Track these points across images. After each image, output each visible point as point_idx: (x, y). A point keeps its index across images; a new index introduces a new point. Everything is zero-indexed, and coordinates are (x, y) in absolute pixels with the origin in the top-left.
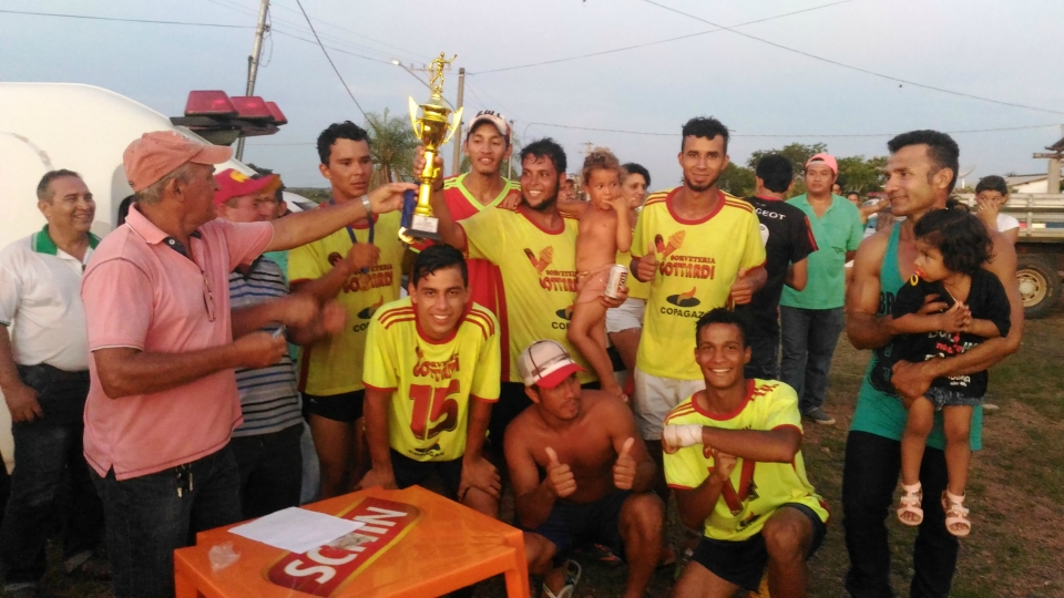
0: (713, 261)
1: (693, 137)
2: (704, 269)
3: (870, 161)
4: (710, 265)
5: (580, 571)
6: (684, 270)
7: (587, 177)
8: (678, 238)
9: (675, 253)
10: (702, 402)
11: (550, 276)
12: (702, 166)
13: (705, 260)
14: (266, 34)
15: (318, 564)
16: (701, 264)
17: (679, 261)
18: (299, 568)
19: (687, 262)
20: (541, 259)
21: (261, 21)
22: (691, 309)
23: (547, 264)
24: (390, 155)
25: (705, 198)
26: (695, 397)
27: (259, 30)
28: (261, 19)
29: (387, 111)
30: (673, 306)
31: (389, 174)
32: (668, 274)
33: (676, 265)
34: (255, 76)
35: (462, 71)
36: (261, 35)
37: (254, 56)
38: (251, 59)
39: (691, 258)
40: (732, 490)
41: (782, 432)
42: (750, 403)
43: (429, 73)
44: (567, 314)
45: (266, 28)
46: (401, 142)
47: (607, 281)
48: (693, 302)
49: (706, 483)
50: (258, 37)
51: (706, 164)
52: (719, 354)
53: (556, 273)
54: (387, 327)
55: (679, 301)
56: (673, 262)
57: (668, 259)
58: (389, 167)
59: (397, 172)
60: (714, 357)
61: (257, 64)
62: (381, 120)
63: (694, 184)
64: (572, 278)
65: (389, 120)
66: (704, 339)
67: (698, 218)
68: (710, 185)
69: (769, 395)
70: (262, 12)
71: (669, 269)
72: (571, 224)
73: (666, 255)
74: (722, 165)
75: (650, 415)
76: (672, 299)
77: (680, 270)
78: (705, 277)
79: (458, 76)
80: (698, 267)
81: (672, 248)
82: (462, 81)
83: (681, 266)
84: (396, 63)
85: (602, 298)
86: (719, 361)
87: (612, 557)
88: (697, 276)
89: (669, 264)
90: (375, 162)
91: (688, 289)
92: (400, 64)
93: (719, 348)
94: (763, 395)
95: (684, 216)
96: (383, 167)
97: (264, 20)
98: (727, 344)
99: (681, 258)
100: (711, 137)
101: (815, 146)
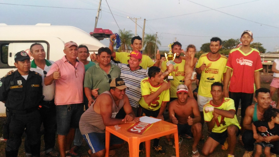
0: (218, 70)
1: (212, 42)
2: (216, 72)
3: (252, 44)
4: (217, 71)
5: (182, 140)
6: (211, 72)
7: (188, 50)
8: (210, 65)
9: (209, 68)
10: (212, 103)
11: (178, 73)
12: (214, 48)
13: (216, 70)
14: (100, 11)
15: (136, 129)
16: (215, 70)
17: (210, 70)
18: (133, 130)
19: (212, 70)
20: (176, 69)
21: (99, 8)
22: (213, 81)
23: (177, 70)
24: (125, 41)
25: (216, 55)
26: (210, 102)
27: (98, 10)
28: (99, 7)
29: (124, 29)
30: (208, 80)
31: (125, 45)
32: (207, 73)
33: (209, 71)
34: (97, 22)
35: (145, 20)
36: (99, 11)
37: (97, 16)
38: (96, 17)
39: (213, 69)
40: (218, 122)
41: (231, 111)
42: (223, 103)
43: (135, 19)
44: (182, 81)
45: (100, 10)
46: (128, 37)
47: (191, 75)
48: (213, 79)
49: (212, 120)
50: (98, 12)
51: (215, 47)
52: (217, 93)
53: (179, 72)
54: (144, 83)
55: (210, 79)
56: (209, 70)
57: (207, 69)
58: (124, 44)
59: (126, 45)
60: (215, 93)
61: (98, 19)
62: (123, 32)
63: (213, 52)
64: (183, 73)
65: (125, 32)
66: (213, 89)
67: (215, 60)
68: (217, 52)
69: (228, 102)
70: (99, 6)
71: (208, 72)
72: (183, 61)
73: (207, 68)
74: (220, 47)
75: (201, 105)
76: (208, 79)
77: (210, 72)
78: (216, 73)
79: (144, 21)
80: (214, 71)
81: (208, 67)
82: (145, 22)
83: (211, 71)
84: (128, 17)
85: (191, 79)
86: (217, 94)
87: (189, 137)
88: (214, 73)
89: (208, 71)
90: (121, 42)
91: (212, 76)
92: (129, 18)
93: (217, 91)
94: (227, 102)
95: (211, 59)
96: (123, 44)
97: (100, 7)
98: (219, 91)
99: (211, 69)
100: (216, 41)
101: (237, 39)
